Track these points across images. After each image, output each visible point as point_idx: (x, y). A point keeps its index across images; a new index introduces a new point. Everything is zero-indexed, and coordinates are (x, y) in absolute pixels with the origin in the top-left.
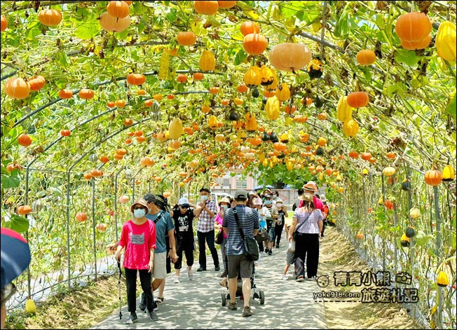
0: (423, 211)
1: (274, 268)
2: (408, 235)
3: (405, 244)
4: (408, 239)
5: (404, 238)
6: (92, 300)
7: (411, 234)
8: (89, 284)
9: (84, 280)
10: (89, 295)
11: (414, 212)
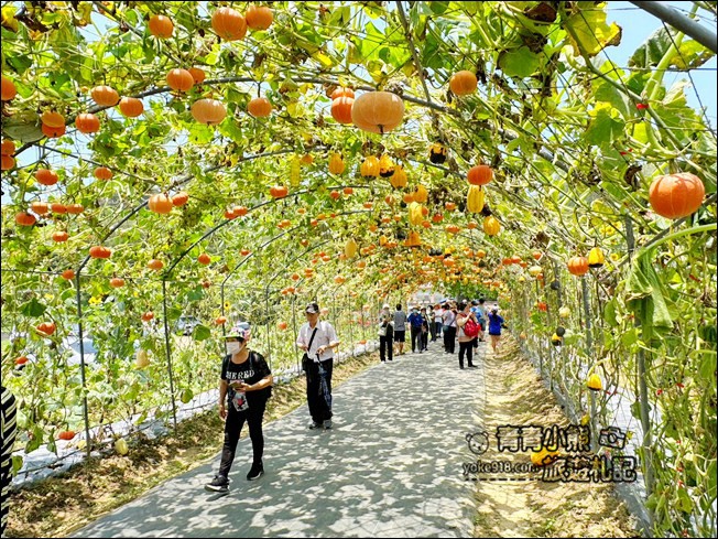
0: (572, 308)
1: (449, 365)
2: (559, 335)
3: (556, 343)
4: (559, 338)
5: (555, 337)
6: (290, 394)
7: (561, 333)
8: (291, 380)
9: (288, 377)
10: (289, 390)
11: (564, 311)
